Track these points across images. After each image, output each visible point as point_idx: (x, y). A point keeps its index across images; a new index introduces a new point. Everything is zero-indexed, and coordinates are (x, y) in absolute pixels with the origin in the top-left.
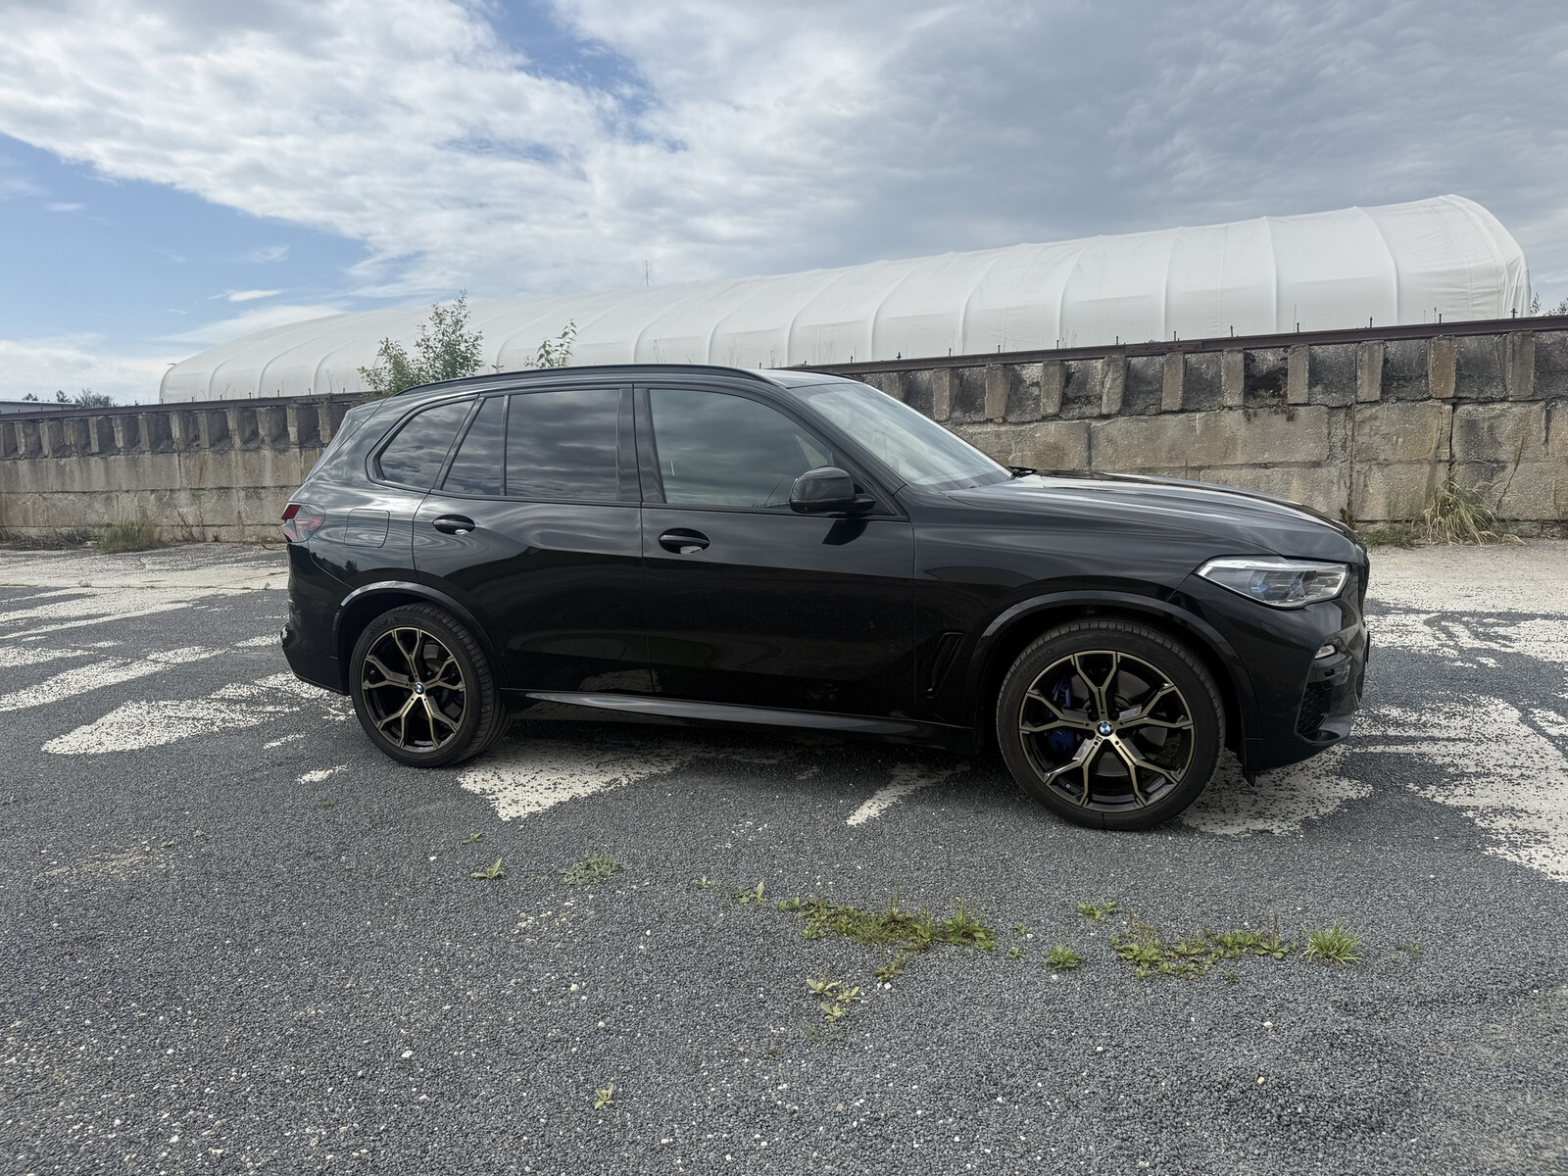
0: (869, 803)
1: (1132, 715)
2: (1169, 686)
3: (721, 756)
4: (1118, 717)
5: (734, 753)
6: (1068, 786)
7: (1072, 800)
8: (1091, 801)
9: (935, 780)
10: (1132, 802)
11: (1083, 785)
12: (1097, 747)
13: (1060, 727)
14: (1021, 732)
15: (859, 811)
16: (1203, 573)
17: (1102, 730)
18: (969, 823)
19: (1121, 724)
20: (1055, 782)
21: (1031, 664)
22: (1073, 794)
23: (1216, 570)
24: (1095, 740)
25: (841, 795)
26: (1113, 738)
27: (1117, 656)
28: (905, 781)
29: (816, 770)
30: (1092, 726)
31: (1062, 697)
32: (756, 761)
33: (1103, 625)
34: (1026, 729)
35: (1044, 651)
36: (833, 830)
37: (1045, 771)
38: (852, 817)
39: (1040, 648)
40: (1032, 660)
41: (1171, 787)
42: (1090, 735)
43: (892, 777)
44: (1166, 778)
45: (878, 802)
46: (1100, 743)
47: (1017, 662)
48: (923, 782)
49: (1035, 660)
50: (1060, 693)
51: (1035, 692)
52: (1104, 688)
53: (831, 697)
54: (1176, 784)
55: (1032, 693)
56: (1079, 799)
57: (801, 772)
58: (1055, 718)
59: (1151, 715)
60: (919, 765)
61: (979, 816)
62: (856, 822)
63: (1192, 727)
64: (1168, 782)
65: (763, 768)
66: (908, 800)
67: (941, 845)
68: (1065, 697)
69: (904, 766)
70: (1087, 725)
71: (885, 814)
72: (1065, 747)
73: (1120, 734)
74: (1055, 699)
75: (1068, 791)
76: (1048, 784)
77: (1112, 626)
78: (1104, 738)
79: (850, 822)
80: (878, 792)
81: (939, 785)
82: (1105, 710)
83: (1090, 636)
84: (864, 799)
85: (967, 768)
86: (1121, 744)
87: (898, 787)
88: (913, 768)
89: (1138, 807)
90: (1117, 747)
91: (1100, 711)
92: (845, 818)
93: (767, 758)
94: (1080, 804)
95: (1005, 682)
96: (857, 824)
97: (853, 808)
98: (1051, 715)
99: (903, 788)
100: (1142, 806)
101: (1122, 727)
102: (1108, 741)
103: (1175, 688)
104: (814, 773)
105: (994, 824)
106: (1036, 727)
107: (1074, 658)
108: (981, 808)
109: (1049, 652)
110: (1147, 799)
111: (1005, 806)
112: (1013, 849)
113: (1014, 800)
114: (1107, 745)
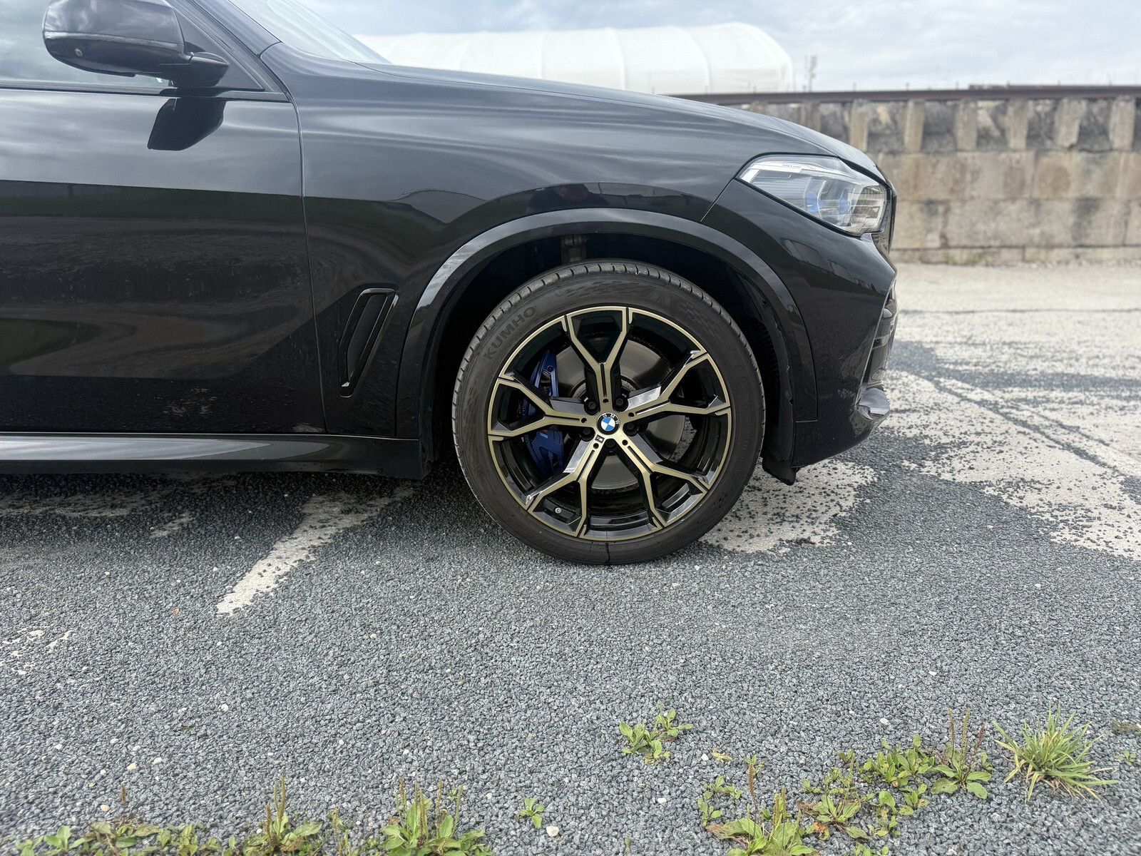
0: (260, 566)
1: (646, 401)
2: (699, 355)
3: (38, 512)
4: (626, 405)
5: (60, 505)
6: (558, 510)
7: (565, 529)
8: (590, 527)
9: (365, 516)
10: (644, 523)
11: (580, 507)
12: (598, 451)
13: (547, 427)
14: (491, 439)
15: (241, 584)
16: (748, 177)
17: (604, 425)
18: (417, 580)
19: (631, 415)
20: (540, 508)
21: (502, 333)
22: (564, 520)
23: (764, 175)
24: (594, 441)
25: (217, 557)
26: (619, 436)
27: (627, 314)
28: (320, 521)
29: (186, 518)
30: (591, 422)
31: (546, 383)
32: (94, 514)
33: (607, 267)
34: (498, 433)
35: (521, 312)
36: (189, 629)
37: (526, 492)
38: (228, 597)
39: (514, 307)
40: (504, 328)
41: (698, 497)
42: (588, 434)
43: (301, 517)
44: (691, 485)
45: (277, 563)
46: (601, 445)
47: (481, 333)
48: (348, 521)
49: (509, 326)
50: (543, 377)
51: (509, 377)
52: (609, 364)
53: (204, 409)
54: (705, 492)
55: (506, 378)
56: (574, 527)
57: (161, 523)
58: (539, 414)
59: (674, 399)
60: (343, 494)
61: (432, 565)
62: (234, 606)
63: (728, 412)
64: (694, 491)
65: (99, 524)
66: (324, 553)
67: (375, 630)
68: (550, 384)
69: (321, 499)
70: (584, 420)
71: (285, 587)
72: (551, 455)
73: (629, 430)
74: (537, 385)
75: (559, 517)
76: (531, 511)
77: (619, 267)
78: (607, 437)
79: (225, 607)
80: (279, 545)
81: (371, 523)
82: (609, 396)
83: (589, 284)
84: (254, 560)
85: (408, 493)
86: (630, 443)
87: (311, 531)
88: (334, 500)
89: (655, 529)
90: (625, 448)
91: (601, 398)
92: (216, 601)
93: (113, 507)
94: (575, 534)
95: (464, 365)
96: (236, 611)
97: (231, 580)
98: (532, 410)
99: (318, 533)
100: (659, 527)
101: (632, 419)
102: (612, 441)
103: (708, 357)
104: (181, 524)
105: (454, 579)
106: (512, 429)
107: (567, 321)
108: (433, 552)
109: (529, 312)
110: (666, 517)
111: (467, 543)
112: (490, 620)
113: (477, 533)
114: (611, 448)
